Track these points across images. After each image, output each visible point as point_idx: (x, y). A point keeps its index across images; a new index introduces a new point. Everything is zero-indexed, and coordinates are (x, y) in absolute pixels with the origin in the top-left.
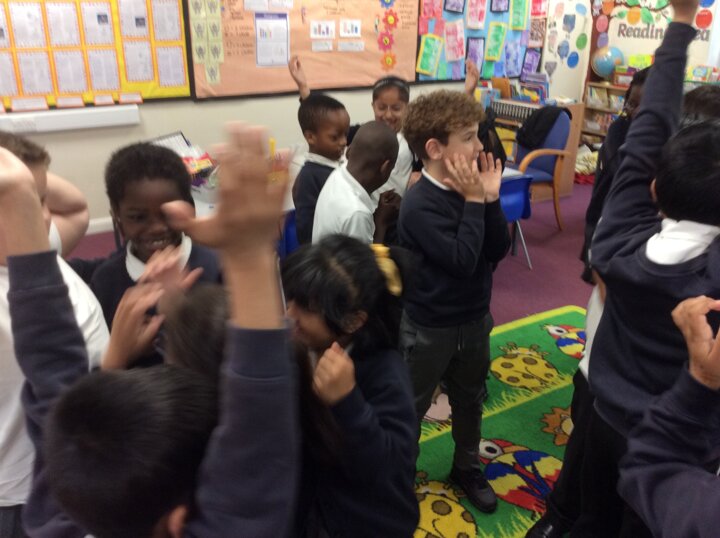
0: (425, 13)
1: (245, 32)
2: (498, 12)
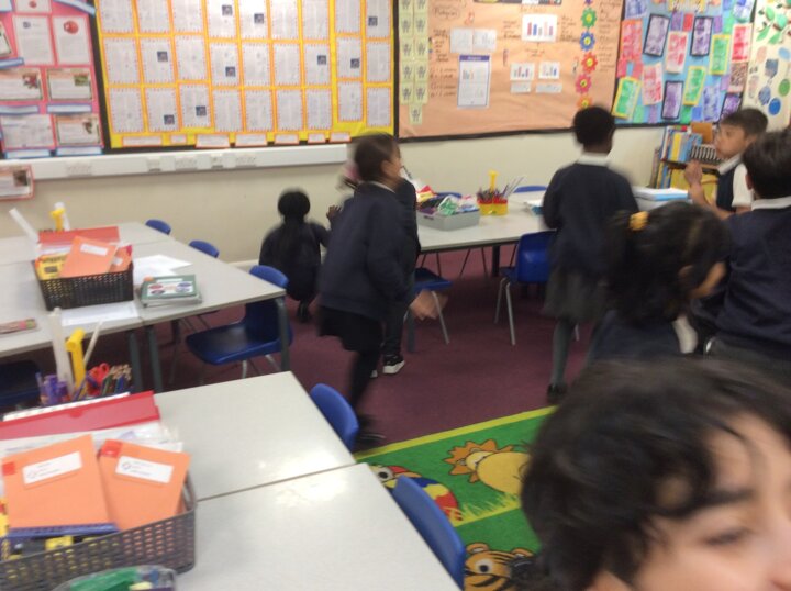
0: (624, 56)
1: (449, 73)
2: (699, 56)
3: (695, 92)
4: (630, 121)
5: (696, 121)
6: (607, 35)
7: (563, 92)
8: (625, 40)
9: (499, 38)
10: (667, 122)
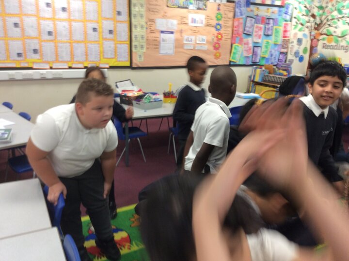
0: (235, 34)
1: (156, 39)
2: (268, 35)
3: (266, 52)
4: (238, 63)
5: (267, 64)
6: (227, 25)
7: (208, 50)
8: (236, 27)
9: (178, 24)
10: (254, 64)
